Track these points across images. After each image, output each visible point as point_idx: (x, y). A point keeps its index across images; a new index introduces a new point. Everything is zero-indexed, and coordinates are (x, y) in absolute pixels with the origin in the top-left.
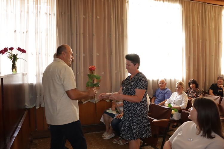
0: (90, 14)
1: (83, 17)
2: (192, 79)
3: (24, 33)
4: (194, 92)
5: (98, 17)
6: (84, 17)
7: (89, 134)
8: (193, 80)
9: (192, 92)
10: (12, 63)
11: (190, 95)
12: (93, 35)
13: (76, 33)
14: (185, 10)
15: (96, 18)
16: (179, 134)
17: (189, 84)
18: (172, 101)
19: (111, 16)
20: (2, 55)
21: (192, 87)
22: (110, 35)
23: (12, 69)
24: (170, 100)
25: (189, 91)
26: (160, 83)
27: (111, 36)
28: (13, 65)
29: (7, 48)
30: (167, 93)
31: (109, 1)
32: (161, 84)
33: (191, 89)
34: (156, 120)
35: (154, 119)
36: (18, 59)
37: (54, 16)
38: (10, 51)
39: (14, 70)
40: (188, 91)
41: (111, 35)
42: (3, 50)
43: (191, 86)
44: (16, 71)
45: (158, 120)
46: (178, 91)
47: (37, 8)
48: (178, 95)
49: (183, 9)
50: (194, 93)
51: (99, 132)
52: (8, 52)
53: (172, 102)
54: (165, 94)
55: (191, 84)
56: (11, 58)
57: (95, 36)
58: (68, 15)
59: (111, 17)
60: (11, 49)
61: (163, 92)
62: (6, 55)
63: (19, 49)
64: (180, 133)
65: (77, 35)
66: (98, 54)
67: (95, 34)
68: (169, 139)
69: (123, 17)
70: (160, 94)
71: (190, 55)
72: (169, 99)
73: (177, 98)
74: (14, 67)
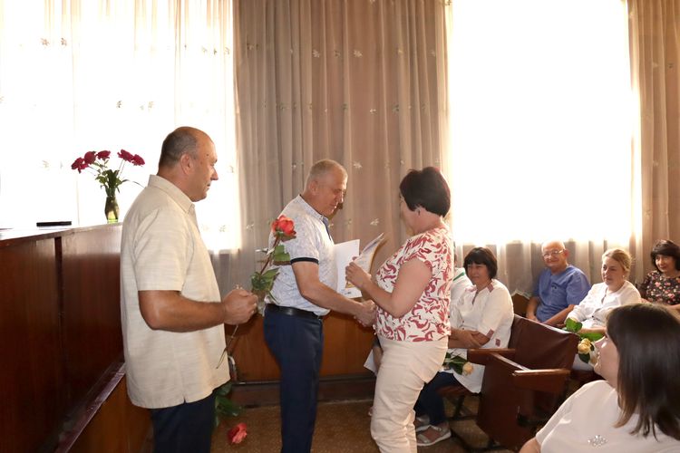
0: (334, 45)
1: (313, 55)
2: (665, 242)
3: (142, 107)
4: (669, 284)
5: (358, 54)
6: (316, 54)
7: (330, 403)
8: (665, 245)
9: (662, 286)
10: (106, 196)
11: (656, 293)
12: (343, 108)
13: (294, 103)
14: (639, 17)
15: (352, 55)
16: (563, 421)
17: (654, 256)
18: (588, 311)
19: (397, 49)
20: (80, 172)
21: (663, 268)
22: (395, 106)
23: (107, 213)
24: (583, 306)
25: (654, 281)
26: (547, 254)
27: (398, 110)
28: (108, 199)
29: (94, 152)
30: (571, 283)
31: (392, 3)
32: (550, 257)
33: (661, 273)
34: (526, 371)
35: (519, 367)
36: (121, 183)
37: (227, 55)
38: (101, 161)
39: (111, 214)
40: (649, 279)
41: (397, 106)
42: (83, 157)
43: (658, 262)
44: (117, 218)
45: (532, 369)
46: (609, 280)
47: (178, 35)
48: (609, 292)
49: (632, 14)
50: (667, 286)
51: (360, 401)
52: (96, 164)
53: (590, 316)
54: (564, 286)
55: (660, 256)
56: (102, 180)
57: (349, 112)
58: (268, 52)
59: (397, 53)
60: (104, 155)
61: (557, 282)
62: (91, 171)
63: (125, 155)
64: (567, 419)
65: (294, 109)
66: (358, 166)
67: (349, 107)
68: (538, 434)
69: (435, 50)
70: (552, 289)
71: (657, 164)
72: (581, 303)
73: (606, 301)
74: (111, 205)
